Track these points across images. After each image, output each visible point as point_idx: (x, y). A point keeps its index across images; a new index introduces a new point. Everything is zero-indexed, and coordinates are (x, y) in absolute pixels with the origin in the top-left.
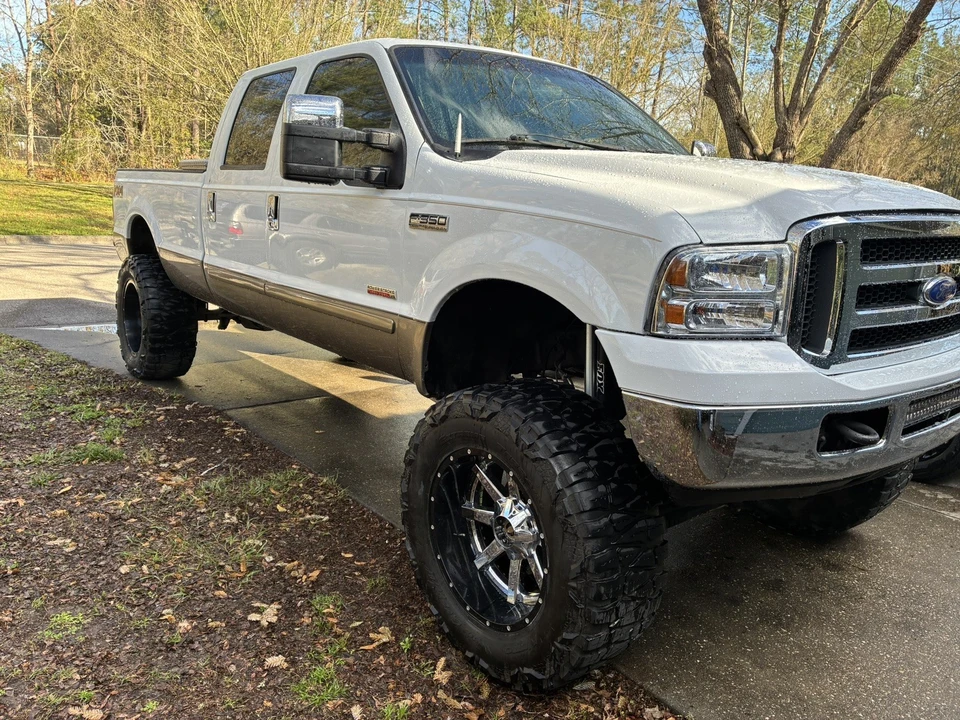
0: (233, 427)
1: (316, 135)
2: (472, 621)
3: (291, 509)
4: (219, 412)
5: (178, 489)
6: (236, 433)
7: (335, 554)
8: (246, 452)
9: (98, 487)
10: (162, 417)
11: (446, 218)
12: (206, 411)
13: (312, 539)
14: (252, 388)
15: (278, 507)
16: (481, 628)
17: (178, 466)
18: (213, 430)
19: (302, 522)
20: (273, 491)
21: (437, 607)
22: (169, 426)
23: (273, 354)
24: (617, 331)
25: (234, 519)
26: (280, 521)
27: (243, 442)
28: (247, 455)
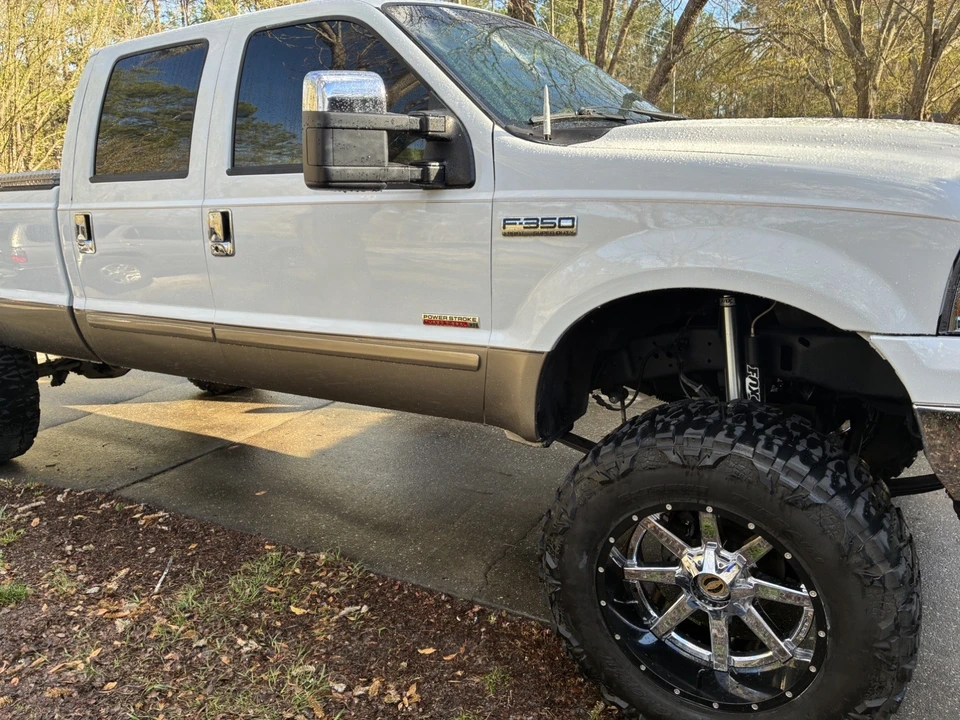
0: (145, 512)
1: (362, 126)
2: (689, 706)
3: (310, 606)
4: (109, 497)
5: (142, 621)
6: (155, 520)
7: (412, 655)
8: (189, 543)
9: (25, 648)
10: (36, 521)
11: (573, 219)
12: (91, 497)
13: (368, 641)
14: (128, 454)
15: (293, 608)
16: (705, 712)
17: (113, 586)
18: (119, 522)
19: (337, 622)
20: (270, 589)
21: (623, 697)
22: (55, 530)
23: (116, 403)
24: (898, 335)
25: (253, 644)
26: (308, 628)
27: (174, 529)
28: (193, 546)
